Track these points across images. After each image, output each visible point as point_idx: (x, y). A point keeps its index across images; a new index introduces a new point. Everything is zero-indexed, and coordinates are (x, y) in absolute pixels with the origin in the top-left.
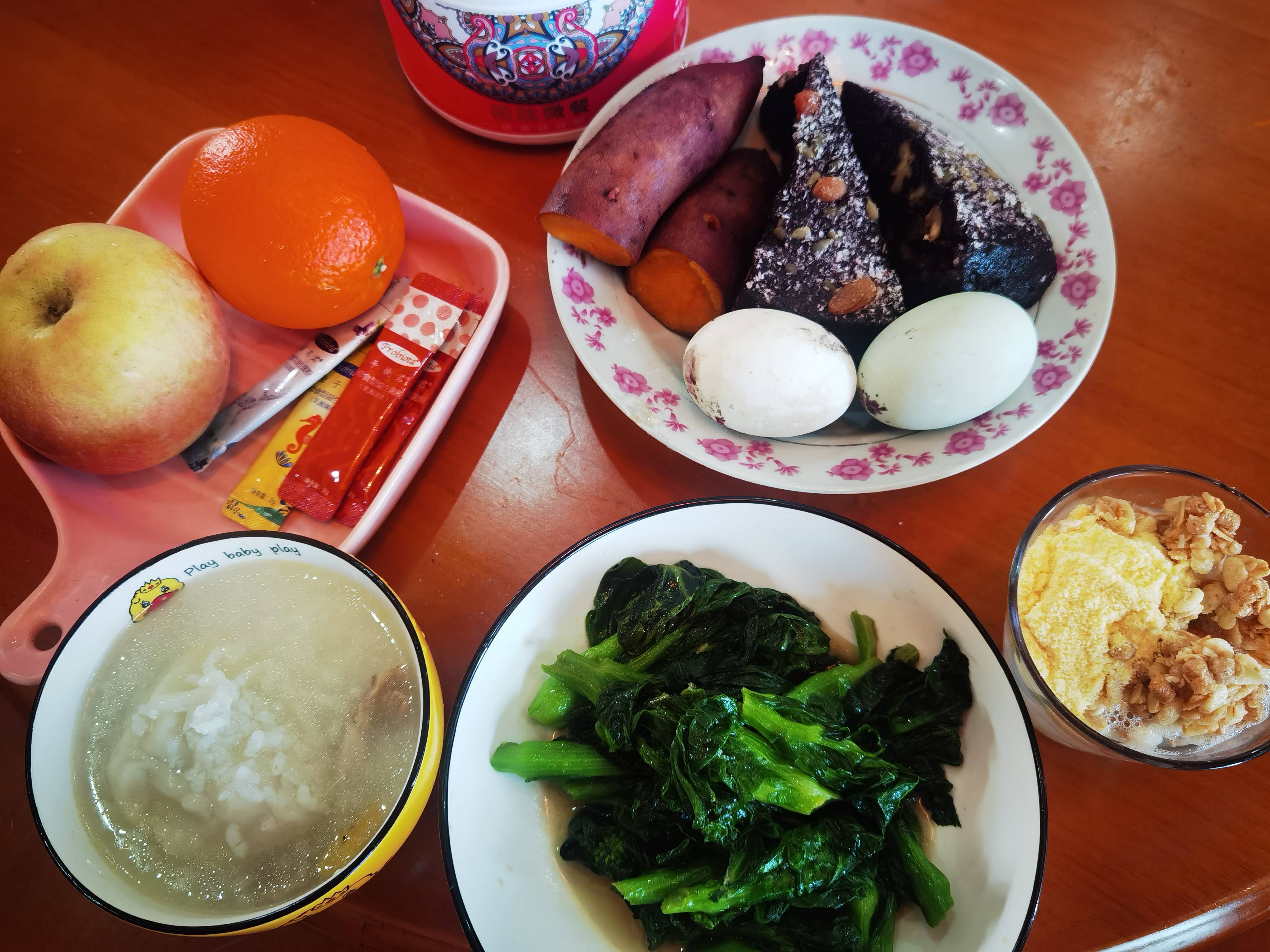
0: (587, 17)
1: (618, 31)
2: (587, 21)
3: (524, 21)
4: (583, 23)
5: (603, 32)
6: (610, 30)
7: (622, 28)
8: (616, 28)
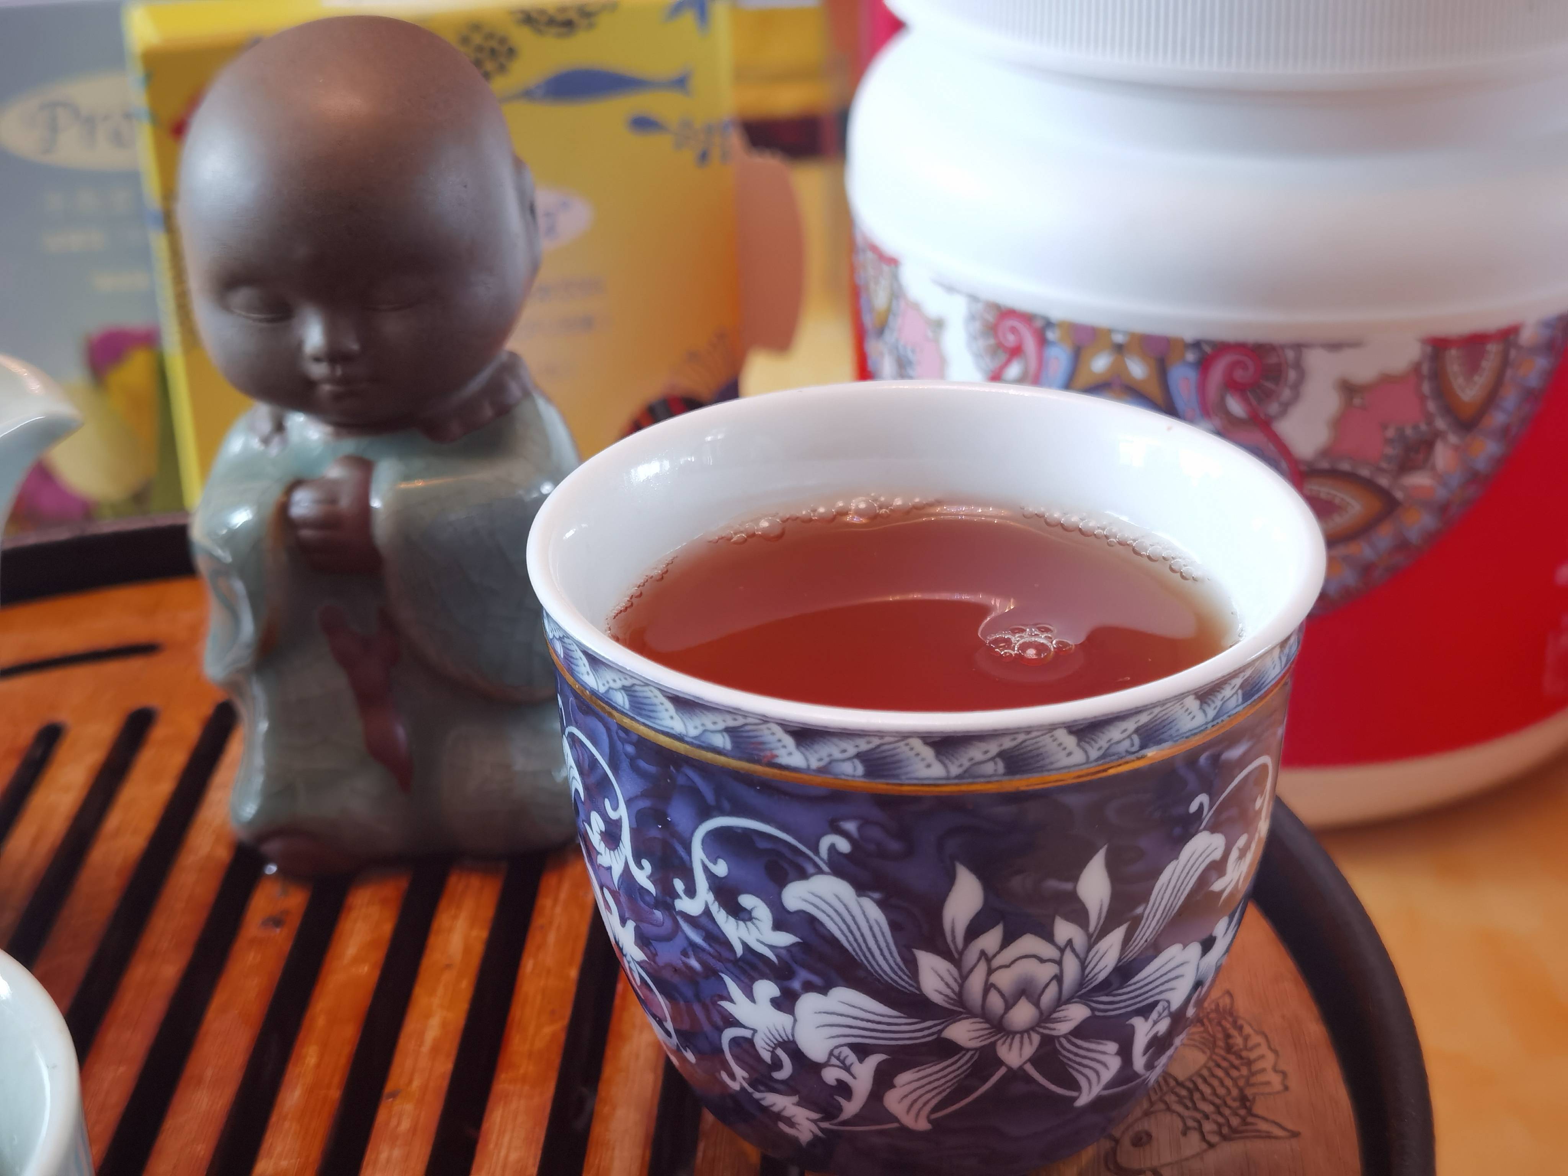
0: (1286, 393)
1: (1369, 486)
2: (1286, 408)
3: (1119, 349)
4: (1273, 408)
5: (1325, 465)
6: (1345, 466)
7: (1383, 481)
8: (1365, 472)
